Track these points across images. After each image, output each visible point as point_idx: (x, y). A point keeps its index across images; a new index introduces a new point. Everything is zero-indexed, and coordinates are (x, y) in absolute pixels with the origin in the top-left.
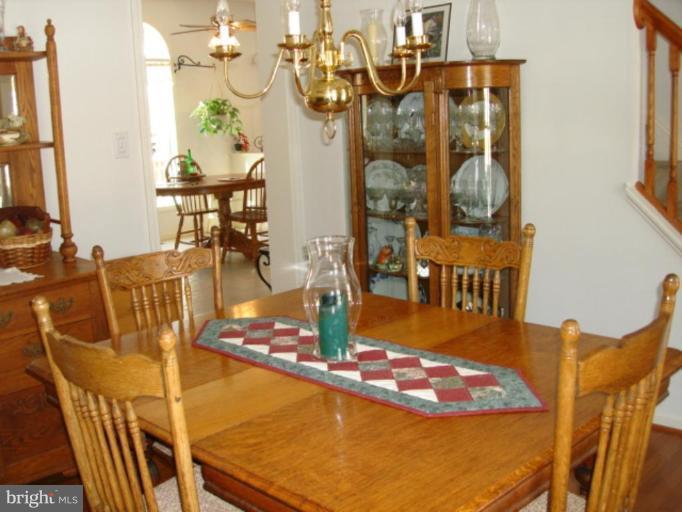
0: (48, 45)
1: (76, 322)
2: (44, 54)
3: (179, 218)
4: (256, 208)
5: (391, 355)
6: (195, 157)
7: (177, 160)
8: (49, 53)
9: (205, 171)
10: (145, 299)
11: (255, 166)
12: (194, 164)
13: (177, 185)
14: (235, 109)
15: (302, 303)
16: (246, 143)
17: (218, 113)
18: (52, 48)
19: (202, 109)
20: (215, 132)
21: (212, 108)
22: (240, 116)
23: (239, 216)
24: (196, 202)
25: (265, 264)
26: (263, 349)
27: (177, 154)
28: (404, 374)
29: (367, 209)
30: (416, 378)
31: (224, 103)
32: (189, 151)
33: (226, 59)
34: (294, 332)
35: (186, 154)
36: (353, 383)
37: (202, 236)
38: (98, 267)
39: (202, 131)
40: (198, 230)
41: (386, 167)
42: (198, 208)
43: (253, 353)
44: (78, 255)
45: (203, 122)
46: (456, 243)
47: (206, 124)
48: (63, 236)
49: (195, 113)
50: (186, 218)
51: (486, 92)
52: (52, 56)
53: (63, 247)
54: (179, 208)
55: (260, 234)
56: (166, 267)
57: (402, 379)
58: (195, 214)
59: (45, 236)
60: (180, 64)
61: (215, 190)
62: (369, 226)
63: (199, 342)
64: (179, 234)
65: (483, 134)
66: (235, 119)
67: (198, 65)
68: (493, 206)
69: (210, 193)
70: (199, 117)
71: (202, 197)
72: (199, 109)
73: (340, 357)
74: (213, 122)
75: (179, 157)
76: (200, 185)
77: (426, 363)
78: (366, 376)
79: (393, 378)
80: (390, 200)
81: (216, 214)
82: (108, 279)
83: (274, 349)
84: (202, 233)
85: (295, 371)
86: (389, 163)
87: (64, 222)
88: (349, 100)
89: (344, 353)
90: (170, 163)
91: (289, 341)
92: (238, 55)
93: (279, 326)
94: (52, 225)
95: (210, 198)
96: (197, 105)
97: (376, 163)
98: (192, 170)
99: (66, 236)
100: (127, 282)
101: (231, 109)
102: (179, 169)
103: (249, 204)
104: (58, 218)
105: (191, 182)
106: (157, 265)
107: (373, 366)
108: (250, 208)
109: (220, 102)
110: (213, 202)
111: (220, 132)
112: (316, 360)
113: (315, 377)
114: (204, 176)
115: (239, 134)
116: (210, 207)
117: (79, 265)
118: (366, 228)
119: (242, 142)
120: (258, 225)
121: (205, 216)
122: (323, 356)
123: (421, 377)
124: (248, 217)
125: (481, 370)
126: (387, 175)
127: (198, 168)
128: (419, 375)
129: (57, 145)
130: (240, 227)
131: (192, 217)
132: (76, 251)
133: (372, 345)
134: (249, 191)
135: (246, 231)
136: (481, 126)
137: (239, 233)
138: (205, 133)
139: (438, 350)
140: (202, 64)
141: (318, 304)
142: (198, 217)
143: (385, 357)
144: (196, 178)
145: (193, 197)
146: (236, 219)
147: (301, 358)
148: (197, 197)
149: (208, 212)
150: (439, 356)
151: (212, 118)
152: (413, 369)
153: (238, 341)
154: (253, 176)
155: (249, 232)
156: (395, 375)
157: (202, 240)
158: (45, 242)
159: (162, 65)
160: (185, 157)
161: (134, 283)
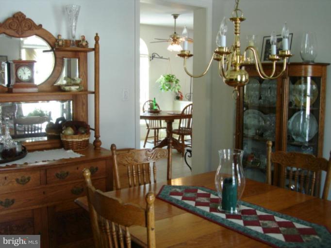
0: (95, 45)
1: (98, 179)
2: (93, 49)
3: (148, 130)
4: (185, 128)
5: (259, 213)
6: (157, 102)
7: (149, 103)
8: (96, 49)
9: (161, 109)
10: (134, 172)
11: (186, 108)
12: (156, 105)
13: (148, 115)
14: (177, 80)
15: (214, 182)
16: (182, 96)
17: (170, 81)
18: (97, 47)
19: (162, 79)
20: (167, 90)
21: (167, 79)
22: (179, 83)
23: (176, 131)
24: (156, 123)
25: (189, 156)
26: (192, 203)
27: (148, 100)
28: (266, 224)
29: (243, 134)
30: (273, 227)
31: (173, 76)
32: (155, 99)
33: (186, 57)
34: (208, 196)
35: (153, 100)
36: (239, 227)
37: (158, 139)
38: (113, 154)
39: (161, 89)
40: (156, 136)
41: (254, 113)
42: (157, 126)
43: (187, 205)
44: (102, 146)
45: (162, 85)
46: (293, 156)
47: (163, 86)
48: (95, 136)
49: (158, 81)
50: (150, 130)
51: (309, 79)
52: (97, 50)
53: (95, 142)
54: (148, 125)
55: (186, 141)
56: (145, 157)
57: (265, 227)
58: (155, 129)
59: (87, 136)
60: (153, 57)
61: (165, 118)
62: (244, 142)
63: (160, 196)
64: (147, 138)
65: (306, 99)
66: (177, 84)
67: (162, 58)
68: (309, 136)
69: (163, 119)
70: (160, 83)
71: (159, 121)
72: (160, 78)
73: (232, 212)
74: (167, 86)
75: (150, 101)
76: (159, 115)
77: (278, 219)
78: (246, 223)
79: (260, 226)
80: (256, 130)
81: (165, 129)
82: (117, 160)
83: (198, 204)
84: (158, 138)
85: (209, 217)
86: (257, 111)
87: (96, 130)
88: (246, 81)
89: (234, 210)
90: (145, 104)
91: (205, 200)
92: (191, 55)
93: (199, 191)
94: (91, 131)
95: (163, 121)
96: (160, 76)
97: (250, 111)
98: (155, 108)
99: (97, 136)
100: (126, 163)
101: (176, 80)
102: (149, 107)
103: (181, 126)
104: (94, 128)
105: (155, 114)
106: (141, 155)
107: (249, 218)
108: (182, 128)
109: (171, 76)
110: (164, 124)
111: (169, 90)
112: (219, 212)
113: (220, 221)
114: (161, 111)
115: (179, 92)
116: (162, 126)
117: (102, 151)
118: (242, 143)
119: (180, 96)
120: (185, 136)
121: (159, 130)
122: (223, 210)
123: (275, 227)
124: (181, 132)
125: (307, 225)
126: (255, 117)
127: (158, 107)
128: (274, 225)
129: (96, 93)
130: (176, 137)
131: (154, 130)
132: (101, 145)
133: (248, 206)
134: (182, 120)
135: (179, 139)
136: (305, 95)
137: (176, 140)
138: (163, 90)
139: (283, 212)
140: (163, 57)
141: (222, 183)
142: (156, 130)
143: (255, 213)
144: (157, 112)
145: (154, 121)
146: (175, 133)
147: (211, 210)
148: (157, 121)
149: (161, 128)
150: (284, 215)
151: (166, 83)
152: (271, 222)
153: (180, 198)
154: (185, 112)
155: (180, 140)
156: (261, 224)
157: (157, 142)
158: (87, 139)
159: (145, 57)
160: (153, 101)
161: (129, 164)
